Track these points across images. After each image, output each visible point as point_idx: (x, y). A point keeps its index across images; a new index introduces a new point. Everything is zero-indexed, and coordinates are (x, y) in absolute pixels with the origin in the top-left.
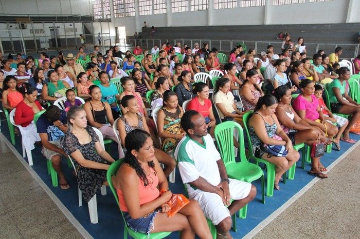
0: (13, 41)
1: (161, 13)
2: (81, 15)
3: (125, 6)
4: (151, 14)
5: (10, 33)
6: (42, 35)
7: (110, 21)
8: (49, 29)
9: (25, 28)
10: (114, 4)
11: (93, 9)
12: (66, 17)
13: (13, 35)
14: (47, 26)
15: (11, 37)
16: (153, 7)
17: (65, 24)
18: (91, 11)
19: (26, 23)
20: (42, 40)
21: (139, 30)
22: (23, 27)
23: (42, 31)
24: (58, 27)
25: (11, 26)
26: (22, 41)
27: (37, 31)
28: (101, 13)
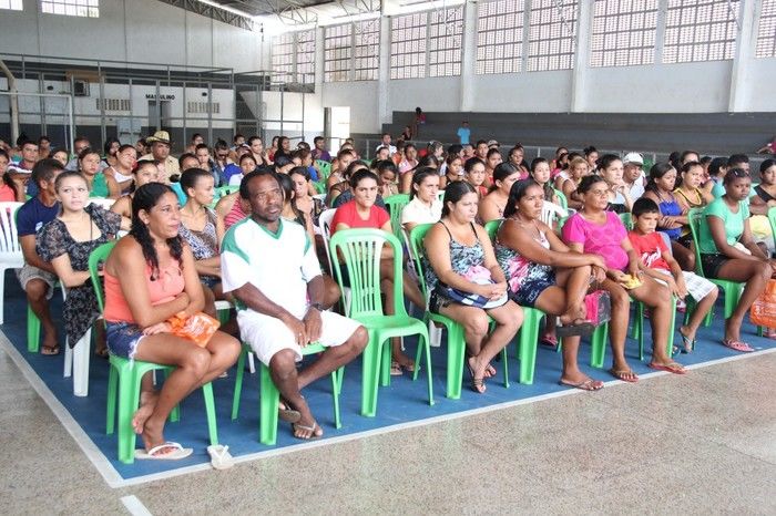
0: (49, 126)
1: (449, 73)
2: (235, 72)
3: (353, 52)
4: (422, 75)
5: (42, 102)
6: (126, 113)
7: (312, 91)
8: (146, 101)
9: (84, 95)
10: (328, 47)
11: (271, 55)
12: (196, 74)
13: (51, 109)
14: (141, 92)
15: (43, 114)
16: (428, 58)
17: (188, 89)
18: (266, 61)
19: (88, 81)
20: (123, 126)
21: (385, 116)
22: (80, 91)
23: (127, 104)
24: (169, 97)
25: (50, 88)
26: (68, 126)
27: (114, 104)
28: (289, 69)
